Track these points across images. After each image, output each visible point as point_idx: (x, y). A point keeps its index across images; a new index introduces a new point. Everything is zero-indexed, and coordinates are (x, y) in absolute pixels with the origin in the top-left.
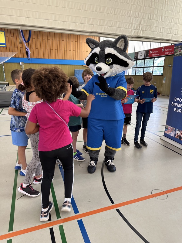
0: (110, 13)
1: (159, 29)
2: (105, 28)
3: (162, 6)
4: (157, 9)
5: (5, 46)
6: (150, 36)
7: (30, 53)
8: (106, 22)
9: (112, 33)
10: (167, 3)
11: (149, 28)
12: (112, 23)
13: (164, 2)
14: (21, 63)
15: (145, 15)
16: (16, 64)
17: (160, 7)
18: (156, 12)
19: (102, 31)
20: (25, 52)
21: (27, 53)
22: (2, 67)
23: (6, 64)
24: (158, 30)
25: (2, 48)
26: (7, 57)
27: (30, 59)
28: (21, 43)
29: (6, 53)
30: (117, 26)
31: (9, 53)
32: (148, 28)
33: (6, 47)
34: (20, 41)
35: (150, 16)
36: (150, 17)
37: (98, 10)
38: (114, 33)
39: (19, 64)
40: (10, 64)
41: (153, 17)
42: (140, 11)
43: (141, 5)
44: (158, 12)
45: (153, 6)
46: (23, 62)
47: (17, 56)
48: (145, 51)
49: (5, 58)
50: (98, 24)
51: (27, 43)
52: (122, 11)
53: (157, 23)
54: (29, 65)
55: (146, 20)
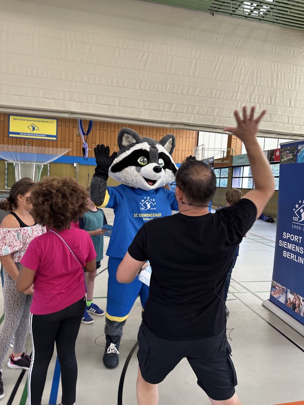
0: (205, 95)
1: (287, 120)
2: (195, 117)
3: (290, 86)
4: (281, 90)
5: (55, 139)
6: (270, 129)
7: (87, 150)
8: (197, 108)
9: (206, 125)
10: (298, 80)
11: (269, 118)
12: (206, 110)
13: (294, 80)
14: (75, 165)
15: (261, 98)
16: (69, 165)
17: (287, 87)
18: (280, 94)
19: (191, 122)
20: (82, 149)
21: (84, 150)
22: (48, 168)
23: (52, 165)
24: (285, 121)
25: (51, 143)
26: (57, 155)
27: (87, 159)
28: (79, 135)
29: (55, 149)
30: (215, 114)
31: (59, 149)
32: (267, 118)
33: (57, 140)
34: (78, 133)
35: (271, 100)
36: (269, 100)
37: (185, 92)
38: (210, 124)
39: (72, 165)
40: (59, 165)
41: (275, 101)
42: (254, 92)
43: (255, 84)
44: (285, 93)
45: (275, 85)
46: (79, 163)
47: (71, 154)
48: (268, 151)
49: (53, 156)
50: (185, 111)
51: (86, 136)
52: (223, 92)
53: (283, 110)
54: (87, 167)
55: (264, 106)
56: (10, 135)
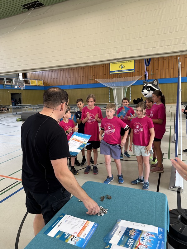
21: (145, 75)
26: (134, 81)
29: (134, 77)
33: (134, 72)
40: (136, 86)
56: (111, 73)
